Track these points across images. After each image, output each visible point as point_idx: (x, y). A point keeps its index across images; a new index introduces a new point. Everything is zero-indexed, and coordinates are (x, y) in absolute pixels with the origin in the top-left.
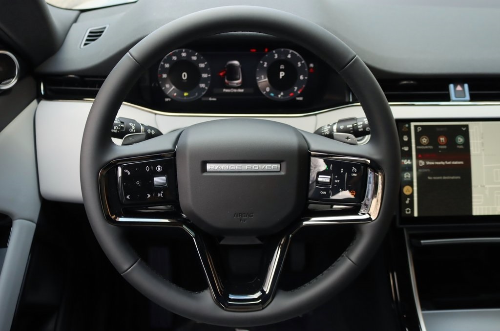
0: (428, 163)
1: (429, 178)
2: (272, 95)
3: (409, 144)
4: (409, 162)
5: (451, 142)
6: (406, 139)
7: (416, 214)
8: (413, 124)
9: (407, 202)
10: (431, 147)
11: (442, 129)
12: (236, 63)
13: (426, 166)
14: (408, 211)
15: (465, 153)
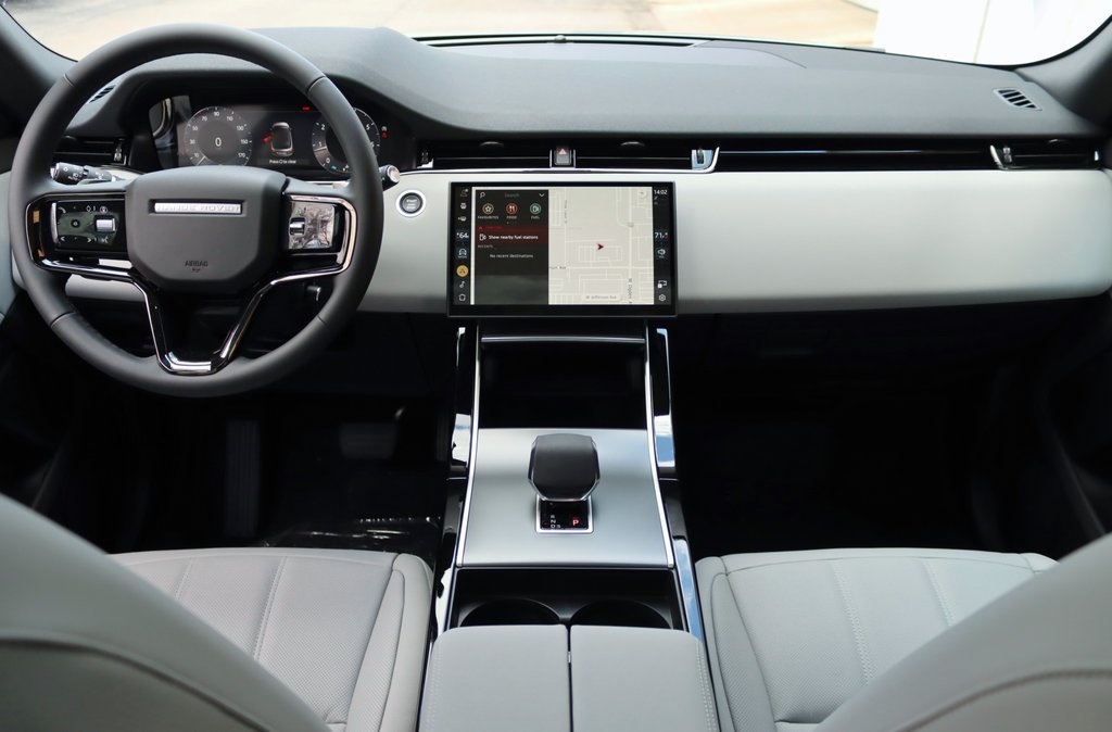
0: (491, 237)
1: (492, 256)
2: (334, 168)
3: (467, 213)
4: (466, 236)
5: (524, 210)
6: (463, 206)
7: (472, 303)
8: (474, 189)
9: (461, 286)
10: (496, 217)
11: (512, 196)
12: (285, 124)
13: (488, 241)
14: (461, 298)
15: (541, 225)
